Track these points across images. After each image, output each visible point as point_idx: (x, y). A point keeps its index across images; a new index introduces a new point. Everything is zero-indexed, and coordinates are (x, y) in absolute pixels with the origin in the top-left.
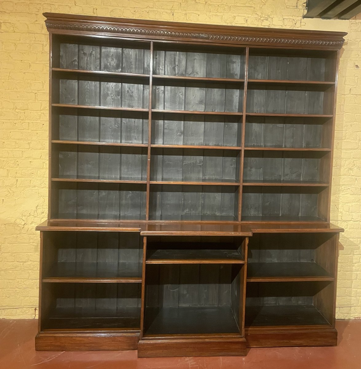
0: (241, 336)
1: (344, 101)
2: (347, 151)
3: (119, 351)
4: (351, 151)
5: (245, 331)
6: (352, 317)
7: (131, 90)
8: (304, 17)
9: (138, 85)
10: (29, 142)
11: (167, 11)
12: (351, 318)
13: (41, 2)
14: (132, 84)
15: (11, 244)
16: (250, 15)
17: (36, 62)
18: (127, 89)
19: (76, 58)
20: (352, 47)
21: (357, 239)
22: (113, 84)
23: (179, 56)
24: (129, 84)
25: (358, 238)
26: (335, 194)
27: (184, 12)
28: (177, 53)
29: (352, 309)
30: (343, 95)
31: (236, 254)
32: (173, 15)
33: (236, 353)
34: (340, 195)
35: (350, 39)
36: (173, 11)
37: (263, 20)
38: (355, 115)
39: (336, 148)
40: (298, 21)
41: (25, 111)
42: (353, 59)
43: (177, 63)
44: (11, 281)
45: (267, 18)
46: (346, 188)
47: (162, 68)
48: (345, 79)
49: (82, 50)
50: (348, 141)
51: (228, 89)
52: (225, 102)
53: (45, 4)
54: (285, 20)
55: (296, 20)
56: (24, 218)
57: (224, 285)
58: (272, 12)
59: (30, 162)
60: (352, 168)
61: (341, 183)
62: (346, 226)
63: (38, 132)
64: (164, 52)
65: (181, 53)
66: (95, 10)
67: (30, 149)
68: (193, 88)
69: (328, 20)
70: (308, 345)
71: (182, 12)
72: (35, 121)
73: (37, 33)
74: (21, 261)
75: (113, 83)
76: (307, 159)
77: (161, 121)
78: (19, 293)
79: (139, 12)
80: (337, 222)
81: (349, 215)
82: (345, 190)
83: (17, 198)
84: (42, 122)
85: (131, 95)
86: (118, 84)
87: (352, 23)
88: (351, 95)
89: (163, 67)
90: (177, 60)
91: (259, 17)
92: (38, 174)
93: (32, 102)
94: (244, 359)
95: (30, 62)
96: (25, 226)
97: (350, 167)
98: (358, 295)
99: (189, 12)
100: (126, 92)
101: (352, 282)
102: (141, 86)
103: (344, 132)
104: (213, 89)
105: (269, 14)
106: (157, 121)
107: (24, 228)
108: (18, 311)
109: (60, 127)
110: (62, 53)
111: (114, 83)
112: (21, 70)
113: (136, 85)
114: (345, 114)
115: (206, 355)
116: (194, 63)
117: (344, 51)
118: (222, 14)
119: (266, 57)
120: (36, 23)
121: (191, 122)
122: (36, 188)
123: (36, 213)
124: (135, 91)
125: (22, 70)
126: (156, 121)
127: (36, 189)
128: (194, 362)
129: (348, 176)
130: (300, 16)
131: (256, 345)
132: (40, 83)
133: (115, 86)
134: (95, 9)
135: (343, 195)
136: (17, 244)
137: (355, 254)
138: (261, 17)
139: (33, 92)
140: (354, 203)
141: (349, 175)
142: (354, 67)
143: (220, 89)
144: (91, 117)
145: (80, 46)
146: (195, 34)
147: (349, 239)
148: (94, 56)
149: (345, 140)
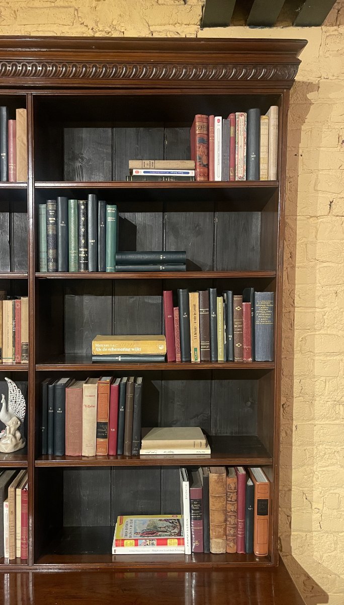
1: (317, 232)
2: (328, 358)
4: (338, 358)
20: (332, 95)
26: (303, 466)
34: (315, 467)
35: (324, 75)
39: (301, 351)
42: (336, 127)
46: (329, 451)
48: (317, 176)
50: (329, 332)
52: (11, 246)
54: (155, 34)
58: (120, 15)
61: (316, 439)
62: (333, 545)
69: (266, 30)
76: (225, 381)
80: (309, 535)
82: (327, 456)
87: (328, 34)
88: (334, 218)
91: (90, 30)
103: (317, 310)
105: (114, 23)
114: (318, 267)
117: (312, 107)
119: (110, 130)
129: (334, 420)
135: (322, 467)
141: (337, 419)
142: (339, 148)
147: (342, 576)
149: (321, 332)
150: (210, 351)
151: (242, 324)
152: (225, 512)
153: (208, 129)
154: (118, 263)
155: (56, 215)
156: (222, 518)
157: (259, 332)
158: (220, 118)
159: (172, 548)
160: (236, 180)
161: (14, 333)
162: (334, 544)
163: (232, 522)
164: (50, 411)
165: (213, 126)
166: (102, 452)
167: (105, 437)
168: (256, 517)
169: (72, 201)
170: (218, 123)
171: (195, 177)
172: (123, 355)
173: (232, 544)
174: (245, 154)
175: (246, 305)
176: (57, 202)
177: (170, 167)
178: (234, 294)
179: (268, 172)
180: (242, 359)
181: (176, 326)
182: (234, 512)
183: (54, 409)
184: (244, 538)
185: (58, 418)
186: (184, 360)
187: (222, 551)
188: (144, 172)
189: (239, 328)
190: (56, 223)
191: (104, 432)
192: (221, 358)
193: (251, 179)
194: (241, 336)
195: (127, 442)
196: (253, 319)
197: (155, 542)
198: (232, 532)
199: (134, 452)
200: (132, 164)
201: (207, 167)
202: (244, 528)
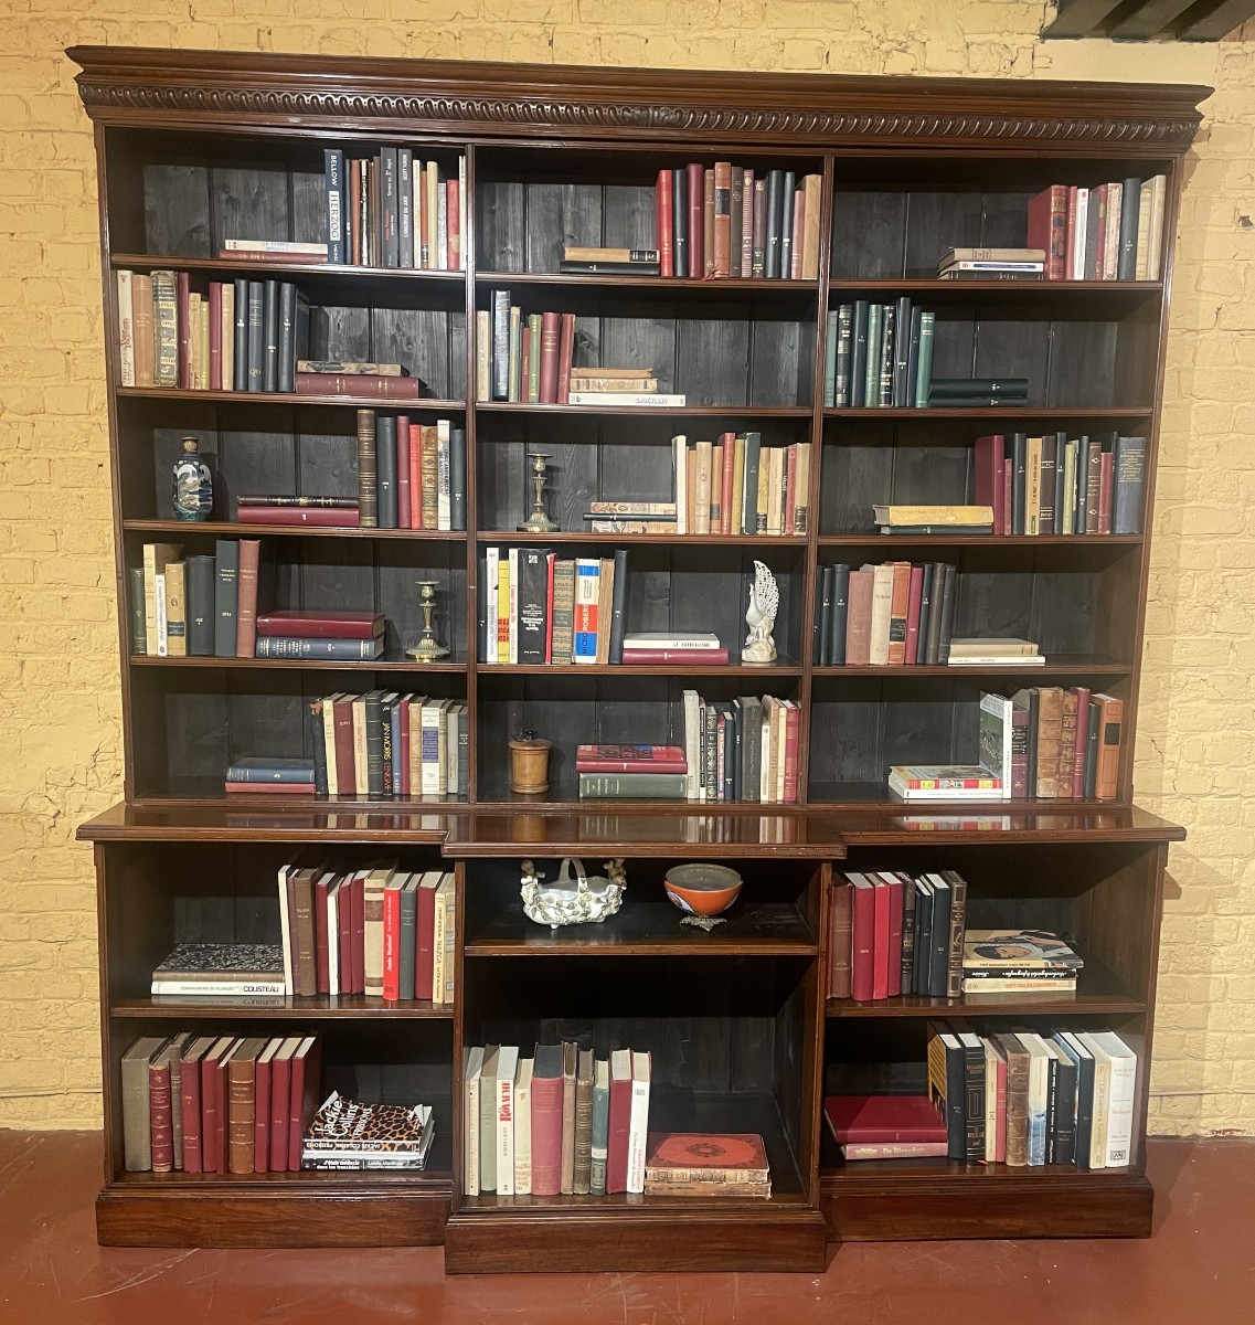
0: (805, 1205)
1: (1195, 354)
2: (1201, 542)
3: (384, 1249)
4: (1215, 542)
5: (823, 1184)
6: (1205, 1128)
7: (403, 335)
8: (1047, 34)
9: (428, 313)
10: (56, 527)
11: (527, 28)
12: (1202, 1132)
13: (69, 14)
14: (407, 312)
15: (13, 880)
16: (839, 36)
17: (63, 240)
18: (390, 330)
19: (203, 220)
20: (1227, 148)
21: (1229, 860)
22: (338, 313)
23: (576, 203)
24: (396, 312)
25: (1233, 856)
26: (1153, 701)
27: (594, 31)
28: (567, 192)
29: (1204, 1101)
30: (1189, 331)
31: (788, 918)
32: (551, 43)
33: (791, 1264)
34: (1171, 703)
35: (1219, 117)
36: (550, 31)
37: (888, 53)
38: (1235, 409)
39: (1161, 532)
40: (1021, 51)
41: (35, 416)
42: (1231, 196)
43: (568, 229)
44: (21, 1005)
45: (904, 45)
46: (1193, 679)
47: (515, 246)
48: (1201, 269)
49: (225, 188)
50: (1204, 504)
51: (757, 323)
52: (749, 372)
53: (85, 19)
54: (971, 48)
55: (1014, 49)
56: (52, 794)
57: (751, 1020)
58: (921, 17)
59: (64, 598)
60: (1218, 603)
61: (1175, 661)
62: (1190, 815)
63: (82, 492)
64: (519, 186)
65: (584, 189)
66: (264, 36)
67: (60, 554)
68: (629, 320)
69: (1138, 46)
70: (1048, 1235)
71: (584, 31)
72: (74, 455)
73: (60, 131)
74: (50, 939)
75: (338, 308)
76: (1052, 576)
77: (517, 444)
78: (50, 1044)
79: (424, 37)
80: (1158, 800)
81: (1203, 775)
82: (1189, 686)
83: (25, 727)
84: (96, 455)
85: (406, 350)
86: (356, 311)
87: (1227, 53)
88: (1222, 334)
89: (520, 243)
90: (568, 216)
91: (874, 39)
92: (94, 641)
93: (57, 383)
94: (816, 1282)
95: (41, 240)
96: (59, 820)
97: (1210, 602)
98: (1226, 1054)
99: (612, 29)
100: (388, 342)
101: (1209, 1009)
102: (439, 316)
103: (1190, 471)
104: (704, 324)
105: (912, 28)
106: (502, 444)
107: (57, 825)
108: (53, 1103)
109: (157, 474)
110: (150, 203)
111: (341, 309)
112: (11, 268)
113: (421, 314)
114: (1193, 407)
115: (686, 1268)
116: (631, 226)
117: (1197, 165)
118: (732, 34)
119: (903, 195)
120: (53, 92)
121: (626, 449)
122: (90, 689)
123: (92, 777)
124: (420, 339)
125: (15, 267)
126: (499, 446)
127: (91, 694)
128: (642, 1292)
129: (1203, 634)
130: (1028, 31)
131: (859, 1234)
132: (81, 314)
133: (346, 319)
134: (266, 32)
135: (1178, 702)
136: (34, 882)
137: (1219, 912)
138: (882, 42)
139: (60, 350)
140: (1221, 733)
141: (1206, 633)
142: (1234, 226)
143: (730, 323)
144: (267, 435)
145: (216, 171)
146: (629, 111)
148: (265, 210)
149: (1192, 504)
150: (1053, 521)
151: (1099, 483)
152: (1059, 740)
153: (1067, 204)
154: (932, 395)
155: (851, 328)
156: (1055, 751)
157: (1122, 494)
158: (1087, 190)
159: (985, 792)
160: (1104, 278)
161: (785, 494)
162: (1193, 813)
163: (1069, 756)
164: (825, 604)
165: (1075, 202)
166: (897, 660)
167: (901, 639)
168: (1103, 746)
169: (874, 306)
170: (1082, 197)
171: (1044, 273)
172: (933, 527)
173: (1066, 786)
174: (1118, 243)
175: (1106, 456)
176: (854, 308)
177: (1009, 258)
178: (1090, 441)
179: (1146, 269)
180: (1097, 531)
181: (1008, 485)
182: (1072, 742)
183: (831, 601)
184: (1083, 778)
185: (836, 613)
186: (1015, 533)
187: (1053, 794)
188: (975, 266)
189: (1096, 488)
190: (851, 339)
191: (900, 633)
192: (1067, 530)
193: (1123, 277)
194: (1097, 499)
195: (932, 646)
196: (1115, 477)
197: (962, 783)
198: (1067, 769)
199: (940, 660)
200: (959, 253)
201: (1064, 258)
202: (1084, 764)
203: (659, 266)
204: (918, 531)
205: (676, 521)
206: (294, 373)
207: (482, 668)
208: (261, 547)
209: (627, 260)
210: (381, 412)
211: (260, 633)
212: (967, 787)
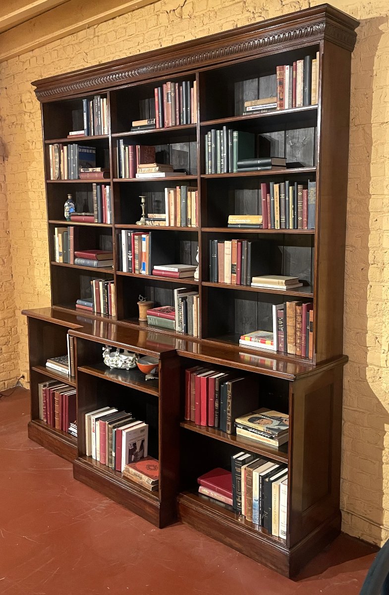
150: (286, 223)
151: (302, 204)
152: (295, 328)
153: (283, 74)
154: (239, 167)
155: (211, 141)
156: (294, 332)
157: (309, 209)
158: (288, 66)
159: (268, 346)
160: (297, 106)
163: (299, 335)
165: (285, 72)
166: (234, 282)
167: (235, 273)
168: (310, 333)
169: (218, 131)
170: (287, 70)
172: (241, 224)
173: (298, 349)
174: (302, 88)
175: (304, 191)
176: (212, 133)
177: (266, 103)
178: (298, 184)
179: (316, 99)
180: (302, 228)
181: (269, 206)
184: (305, 346)
186: (272, 227)
187: (293, 352)
188: (253, 108)
189: (301, 207)
190: (211, 146)
191: (235, 270)
192: (291, 226)
194: (302, 212)
195: (244, 277)
196: (308, 201)
197: (260, 341)
198: (299, 341)
199: (248, 284)
200: (246, 104)
201: (283, 99)
202: (305, 340)
203: (155, 125)
204: (236, 226)
205: (165, 221)
206: (79, 172)
207: (119, 273)
208: (74, 229)
209: (147, 124)
210: (98, 184)
211: (75, 257)
212: (261, 342)
